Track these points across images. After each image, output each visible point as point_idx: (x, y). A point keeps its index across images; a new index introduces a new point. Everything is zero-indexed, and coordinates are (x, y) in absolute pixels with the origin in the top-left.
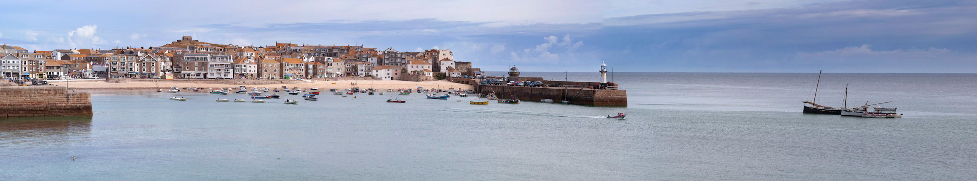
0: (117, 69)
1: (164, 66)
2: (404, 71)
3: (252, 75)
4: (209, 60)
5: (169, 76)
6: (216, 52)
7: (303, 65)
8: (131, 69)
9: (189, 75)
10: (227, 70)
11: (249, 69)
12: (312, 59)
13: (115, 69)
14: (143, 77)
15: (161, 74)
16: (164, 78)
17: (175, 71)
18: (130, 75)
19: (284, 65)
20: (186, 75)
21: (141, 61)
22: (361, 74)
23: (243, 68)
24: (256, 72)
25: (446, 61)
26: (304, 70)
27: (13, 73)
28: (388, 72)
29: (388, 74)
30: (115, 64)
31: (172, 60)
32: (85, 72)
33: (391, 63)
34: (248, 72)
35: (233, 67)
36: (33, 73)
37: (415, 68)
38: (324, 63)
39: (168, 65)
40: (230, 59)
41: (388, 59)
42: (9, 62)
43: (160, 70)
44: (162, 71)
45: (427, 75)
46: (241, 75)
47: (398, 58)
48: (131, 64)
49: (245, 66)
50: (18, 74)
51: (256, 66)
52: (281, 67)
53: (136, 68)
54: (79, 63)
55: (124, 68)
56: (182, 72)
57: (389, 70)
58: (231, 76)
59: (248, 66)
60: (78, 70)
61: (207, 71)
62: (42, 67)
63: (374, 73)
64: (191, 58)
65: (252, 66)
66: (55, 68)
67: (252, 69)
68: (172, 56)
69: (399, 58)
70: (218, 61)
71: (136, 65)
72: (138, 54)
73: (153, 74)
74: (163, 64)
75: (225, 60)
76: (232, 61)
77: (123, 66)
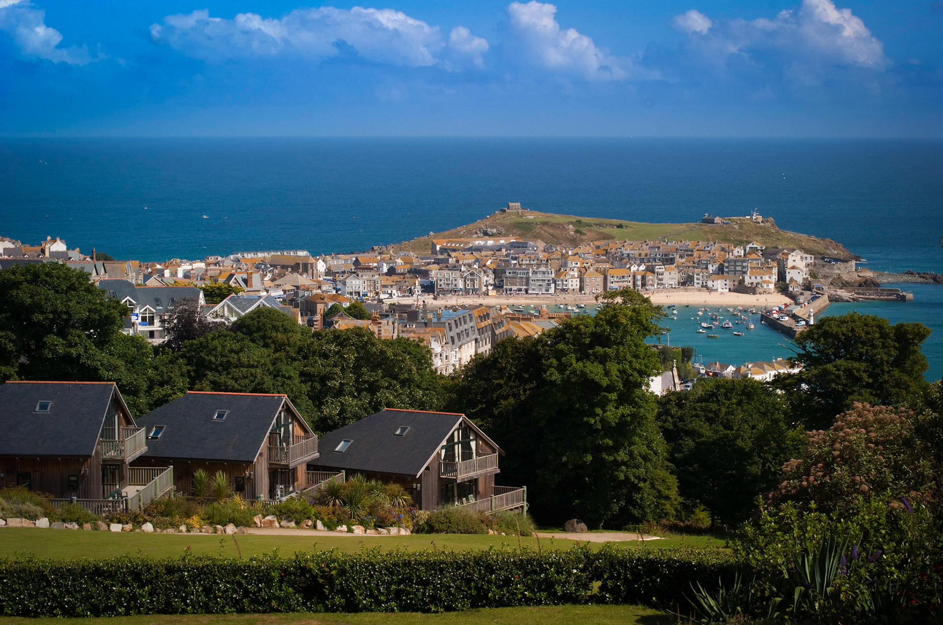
0: (443, 285)
1: (487, 281)
2: (742, 282)
3: (573, 290)
4: (530, 274)
5: (492, 293)
6: (539, 263)
7: (630, 276)
8: (456, 285)
9: (511, 290)
10: (549, 285)
11: (570, 283)
12: (643, 267)
13: (441, 285)
14: (467, 292)
15: (484, 289)
16: (486, 294)
17: (498, 285)
18: (455, 291)
19: (609, 278)
20: (508, 290)
21: (465, 277)
22: (698, 284)
23: (565, 283)
24: (578, 287)
25: (792, 270)
26: (632, 281)
27: (355, 292)
28: (726, 283)
29: (726, 285)
30: (441, 280)
31: (495, 271)
32: (414, 288)
33: (731, 271)
34: (570, 287)
35: (555, 282)
36: (371, 291)
37: (753, 280)
38: (654, 273)
39: (491, 279)
40: (552, 273)
41: (727, 267)
42: (352, 282)
43: (483, 286)
44: (485, 286)
45: (765, 287)
46: (563, 290)
47: (738, 266)
48: (456, 280)
49: (566, 281)
50: (359, 293)
51: (578, 280)
52: (605, 279)
53: (461, 285)
54: (408, 280)
55: (449, 284)
56: (504, 287)
57: (726, 281)
58: (552, 291)
59: (570, 280)
60: (407, 287)
61: (528, 286)
62: (379, 285)
63: (710, 284)
64: (513, 273)
65: (574, 280)
66: (389, 287)
67: (574, 284)
68: (495, 267)
69: (740, 266)
70: (540, 276)
71: (460, 280)
72: (462, 269)
73: (477, 290)
74: (486, 278)
75: (547, 275)
76: (553, 275)
77: (448, 282)
